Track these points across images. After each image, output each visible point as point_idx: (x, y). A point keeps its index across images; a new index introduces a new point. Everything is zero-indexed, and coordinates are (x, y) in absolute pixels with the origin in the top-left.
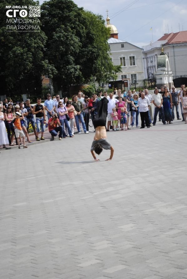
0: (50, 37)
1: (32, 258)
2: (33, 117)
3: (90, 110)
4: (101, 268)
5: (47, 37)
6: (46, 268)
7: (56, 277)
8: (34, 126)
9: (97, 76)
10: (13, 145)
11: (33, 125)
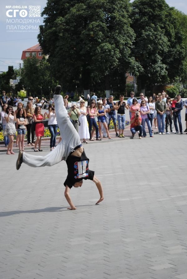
0: (139, 34)
1: (105, 255)
2: (114, 114)
3: (173, 111)
4: (174, 273)
5: (135, 35)
6: (118, 267)
7: (128, 277)
8: (116, 123)
9: (182, 77)
10: (93, 140)
11: (114, 121)
